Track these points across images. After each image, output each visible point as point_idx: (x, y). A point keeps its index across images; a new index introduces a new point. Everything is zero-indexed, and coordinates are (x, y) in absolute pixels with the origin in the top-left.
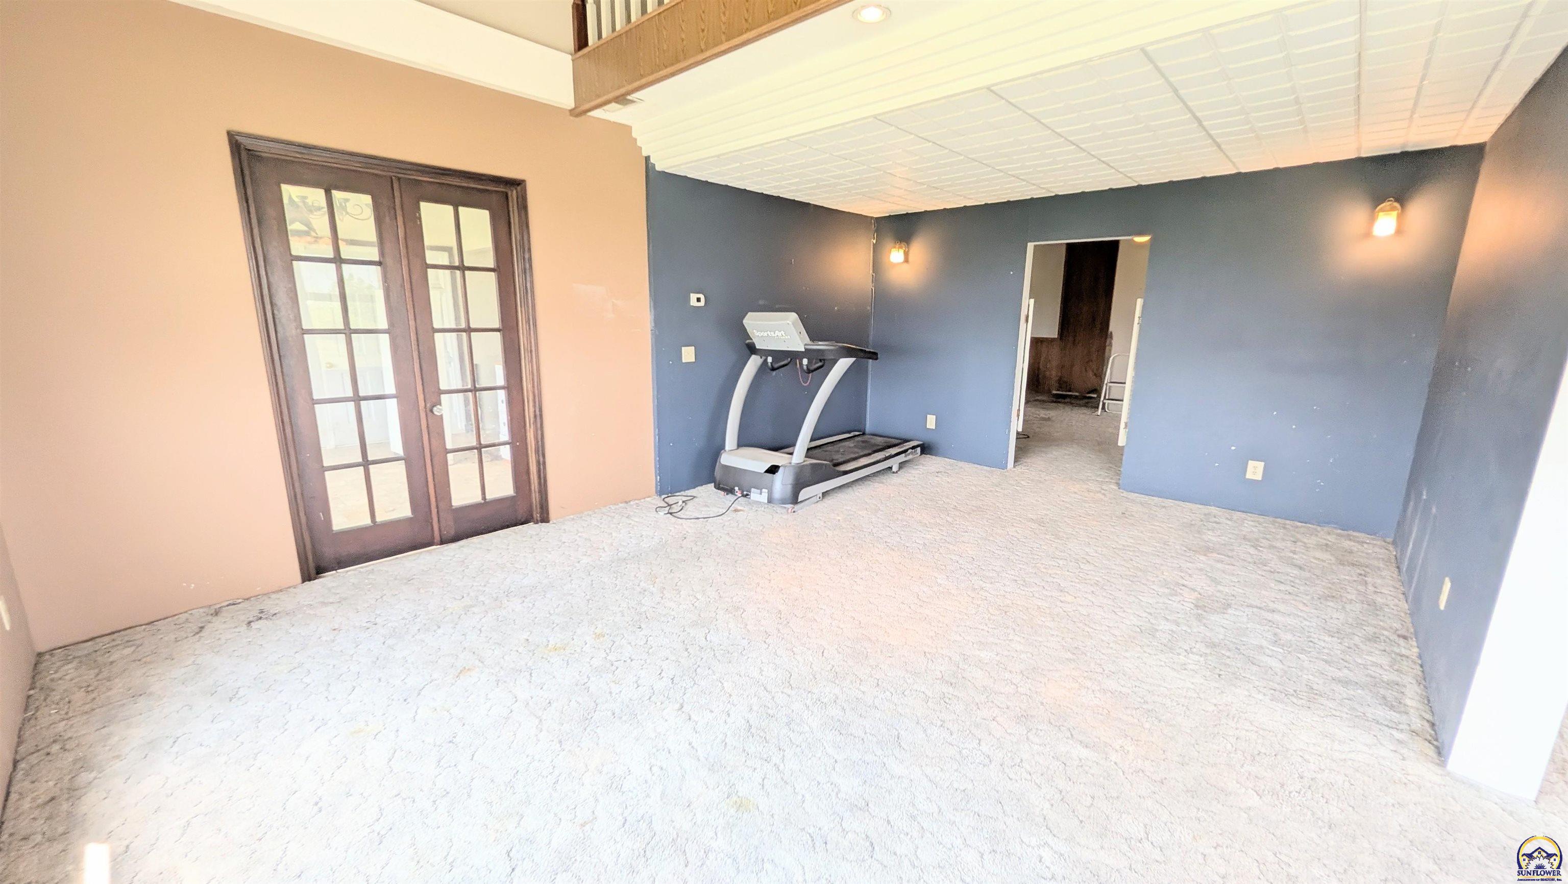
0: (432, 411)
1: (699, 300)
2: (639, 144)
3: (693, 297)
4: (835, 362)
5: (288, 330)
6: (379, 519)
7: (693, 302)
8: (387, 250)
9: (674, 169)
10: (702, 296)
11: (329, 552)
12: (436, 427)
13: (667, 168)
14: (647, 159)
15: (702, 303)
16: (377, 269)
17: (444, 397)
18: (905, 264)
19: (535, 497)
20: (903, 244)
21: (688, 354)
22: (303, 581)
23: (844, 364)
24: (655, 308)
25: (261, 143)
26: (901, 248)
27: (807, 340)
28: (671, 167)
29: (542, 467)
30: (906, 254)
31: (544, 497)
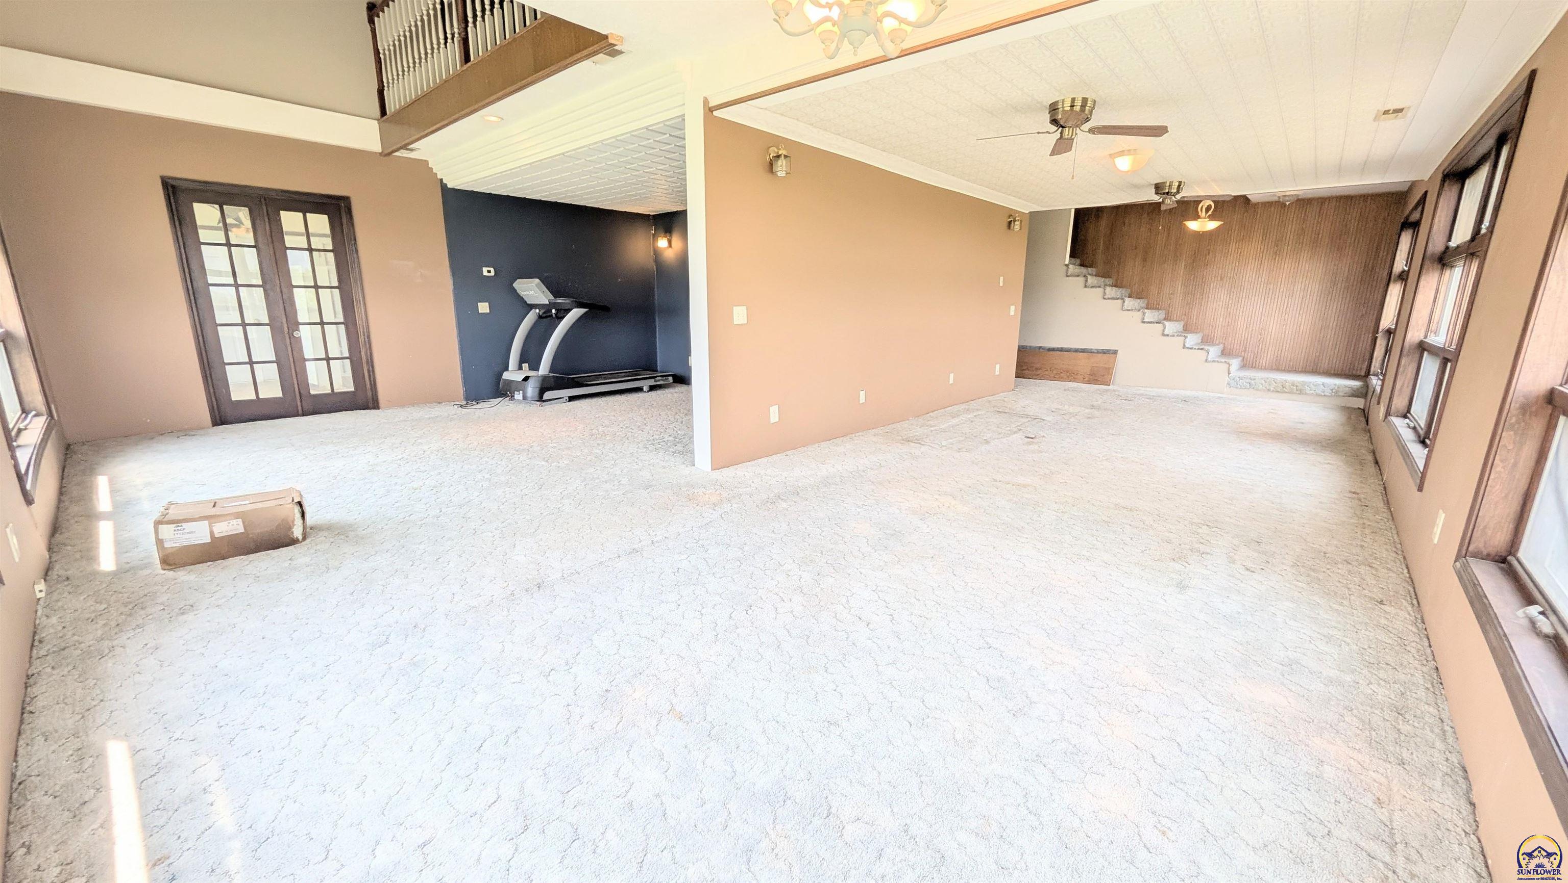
0: (293, 335)
1: (489, 272)
2: (434, 171)
3: (485, 270)
4: (568, 311)
5: (198, 284)
6: (261, 396)
7: (485, 273)
8: (260, 239)
9: (463, 186)
10: (492, 270)
11: (228, 412)
12: (296, 344)
13: (456, 186)
14: (441, 180)
15: (492, 274)
16: (254, 250)
17: (301, 327)
18: (670, 249)
19: (369, 394)
20: (668, 235)
21: (484, 308)
22: (213, 426)
23: (575, 313)
24: (453, 277)
25: (179, 182)
26: (666, 237)
27: (551, 297)
28: (459, 185)
29: (371, 374)
30: (670, 242)
31: (374, 393)
